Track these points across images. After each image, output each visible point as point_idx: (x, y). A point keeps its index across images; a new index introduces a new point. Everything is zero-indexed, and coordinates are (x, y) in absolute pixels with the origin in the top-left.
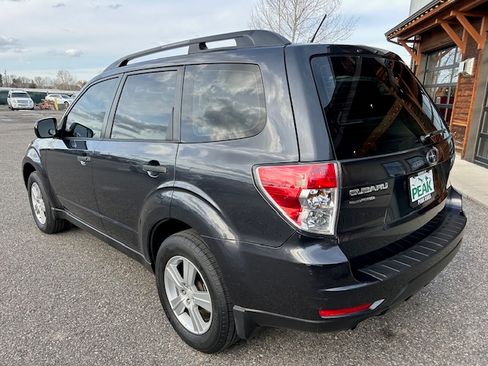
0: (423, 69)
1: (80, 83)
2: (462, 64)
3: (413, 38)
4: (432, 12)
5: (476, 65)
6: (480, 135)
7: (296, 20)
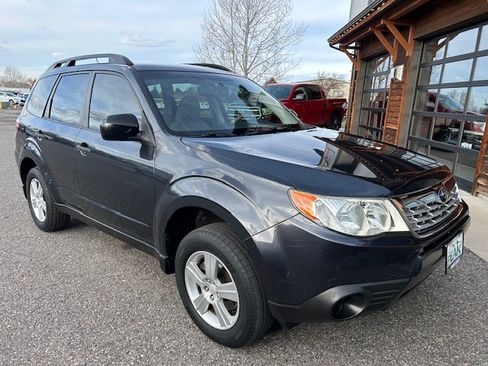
0: (363, 74)
1: (30, 80)
2: (393, 70)
3: (353, 45)
4: (366, 20)
5: (405, 71)
6: (409, 138)
7: (249, 23)
